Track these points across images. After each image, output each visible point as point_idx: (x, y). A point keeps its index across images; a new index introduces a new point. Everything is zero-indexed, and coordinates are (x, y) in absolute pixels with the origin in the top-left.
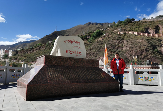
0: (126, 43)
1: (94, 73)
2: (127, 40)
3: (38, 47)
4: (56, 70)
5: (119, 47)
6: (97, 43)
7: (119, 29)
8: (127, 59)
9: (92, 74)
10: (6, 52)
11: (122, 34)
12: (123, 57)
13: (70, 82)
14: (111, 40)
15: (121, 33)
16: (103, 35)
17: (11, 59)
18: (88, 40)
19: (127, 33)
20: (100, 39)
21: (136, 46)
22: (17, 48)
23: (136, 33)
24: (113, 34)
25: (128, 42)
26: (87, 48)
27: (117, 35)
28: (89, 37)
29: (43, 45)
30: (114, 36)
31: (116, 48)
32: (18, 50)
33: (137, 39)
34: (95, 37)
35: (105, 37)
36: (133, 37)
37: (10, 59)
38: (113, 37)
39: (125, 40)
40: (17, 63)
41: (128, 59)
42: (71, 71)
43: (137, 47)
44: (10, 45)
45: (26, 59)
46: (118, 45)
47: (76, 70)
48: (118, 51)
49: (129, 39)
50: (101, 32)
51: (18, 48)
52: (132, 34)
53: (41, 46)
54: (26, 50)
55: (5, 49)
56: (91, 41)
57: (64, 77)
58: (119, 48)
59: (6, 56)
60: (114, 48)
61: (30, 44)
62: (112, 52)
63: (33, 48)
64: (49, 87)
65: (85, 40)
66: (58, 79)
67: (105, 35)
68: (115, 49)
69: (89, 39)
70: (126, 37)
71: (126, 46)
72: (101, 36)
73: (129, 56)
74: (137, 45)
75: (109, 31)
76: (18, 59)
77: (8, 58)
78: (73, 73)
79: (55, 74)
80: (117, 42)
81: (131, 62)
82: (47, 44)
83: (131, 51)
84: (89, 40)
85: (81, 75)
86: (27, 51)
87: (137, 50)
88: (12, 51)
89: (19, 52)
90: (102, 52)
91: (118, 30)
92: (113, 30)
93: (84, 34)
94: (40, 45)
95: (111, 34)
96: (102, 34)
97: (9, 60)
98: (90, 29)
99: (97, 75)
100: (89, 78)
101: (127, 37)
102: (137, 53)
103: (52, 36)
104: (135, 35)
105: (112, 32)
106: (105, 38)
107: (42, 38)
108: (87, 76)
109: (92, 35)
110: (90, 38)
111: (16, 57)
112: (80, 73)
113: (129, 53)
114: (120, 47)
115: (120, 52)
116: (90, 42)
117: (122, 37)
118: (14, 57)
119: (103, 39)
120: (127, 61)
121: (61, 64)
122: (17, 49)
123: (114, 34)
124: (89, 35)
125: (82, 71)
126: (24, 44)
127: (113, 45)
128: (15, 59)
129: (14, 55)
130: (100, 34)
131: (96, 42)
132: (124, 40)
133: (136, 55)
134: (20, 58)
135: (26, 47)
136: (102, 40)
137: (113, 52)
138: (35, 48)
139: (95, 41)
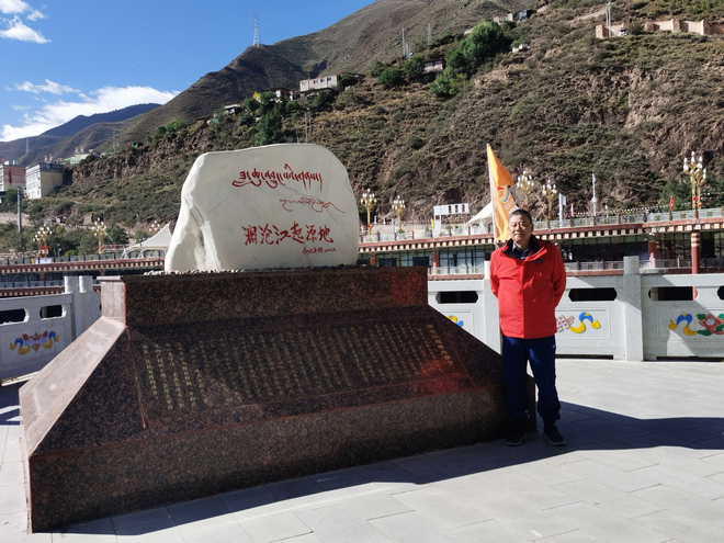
0: (644, 85)
1: (396, 342)
2: (648, 70)
3: (170, 140)
4: (186, 350)
5: (602, 112)
6: (480, 97)
7: (605, 10)
8: (646, 175)
9: (384, 353)
10: (13, 177)
11: (620, 34)
12: (626, 166)
13: (262, 413)
14: (558, 75)
15: (616, 30)
16: (515, 50)
17: (38, 210)
18: (428, 85)
19: (646, 26)
20: (498, 74)
21: (697, 98)
22: (67, 150)
23: (697, 28)
24: (568, 40)
25: (652, 79)
26: (430, 127)
27: (594, 41)
28: (439, 67)
29: (192, 129)
30: (575, 53)
31: (585, 120)
32: (68, 163)
33: (702, 60)
34: (467, 67)
35: (521, 61)
36: (680, 53)
37: (35, 211)
38: (571, 55)
39: (636, 70)
40: (72, 234)
41: (652, 176)
42: (270, 346)
43: (704, 104)
44: (30, 138)
45: (113, 209)
46: (598, 99)
47: (296, 339)
48: (599, 137)
49: (659, 64)
50: (502, 35)
51: (69, 151)
52: (674, 32)
53: (184, 135)
54: (111, 163)
55: (7, 163)
56: (449, 88)
57: (232, 387)
58: (603, 119)
59: (14, 199)
60: (576, 121)
61: (131, 126)
62: (566, 144)
63: (146, 150)
64: (147, 455)
65: (417, 84)
66: (194, 404)
67: (525, 50)
68: (580, 123)
69: (439, 78)
70: (642, 51)
71: (645, 102)
72: (501, 59)
73: (663, 156)
74: (704, 95)
75: (543, 22)
76: (74, 213)
77: (23, 209)
78: (283, 357)
79: (181, 377)
80: (594, 84)
81: (673, 189)
82: (214, 121)
83: (668, 130)
84: (436, 82)
85: (326, 364)
86: (115, 165)
87: (705, 124)
88: (42, 170)
89: (75, 173)
90: (508, 146)
91: (596, 15)
92: (570, 18)
93: (407, 50)
94: (180, 128)
95: (559, 41)
96: (505, 45)
97: (31, 218)
98: (441, 19)
99: (411, 355)
100: (369, 377)
101: (647, 51)
102: (704, 137)
103: (240, 74)
104: (692, 38)
105: (566, 30)
106: (525, 67)
107: (189, 91)
108: (354, 365)
109: (452, 57)
110: (441, 72)
111: (63, 199)
112: (317, 354)
113: (659, 143)
114: (610, 110)
115: (609, 139)
116: (444, 96)
117: (622, 54)
118: (57, 199)
119: (511, 74)
120: (648, 187)
121: (216, 311)
122: (64, 156)
123: (573, 40)
124: (434, 59)
125: (334, 337)
126: (99, 125)
127: (570, 100)
128: (60, 212)
129: (52, 190)
130: (494, 45)
131: (477, 94)
132: (630, 68)
133: (701, 152)
134: (87, 203)
135: (110, 143)
136: (505, 79)
137: (572, 145)
138: (157, 146)
139: (470, 89)
